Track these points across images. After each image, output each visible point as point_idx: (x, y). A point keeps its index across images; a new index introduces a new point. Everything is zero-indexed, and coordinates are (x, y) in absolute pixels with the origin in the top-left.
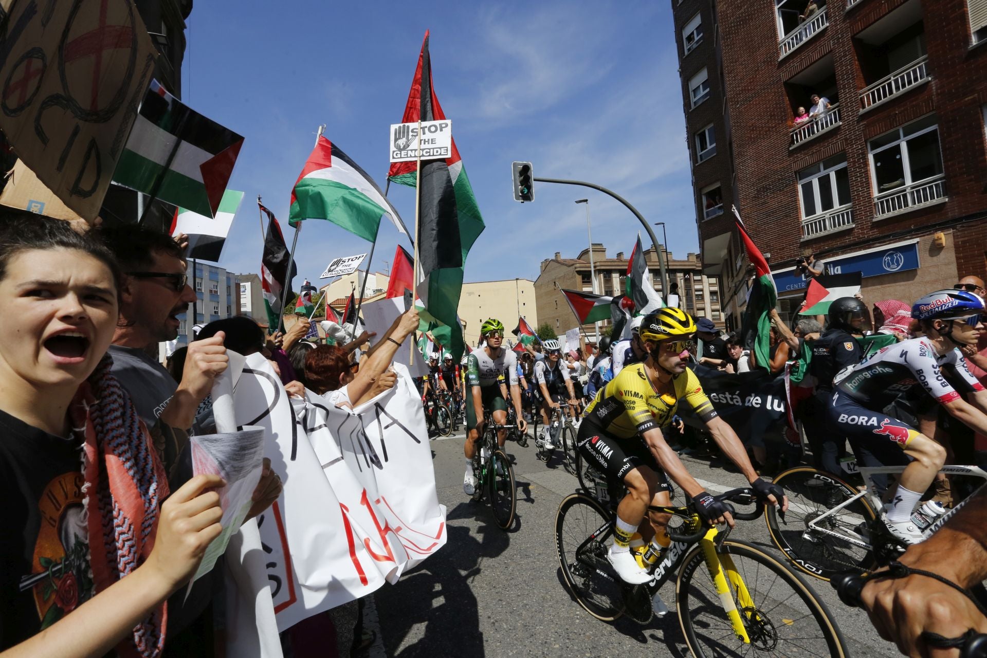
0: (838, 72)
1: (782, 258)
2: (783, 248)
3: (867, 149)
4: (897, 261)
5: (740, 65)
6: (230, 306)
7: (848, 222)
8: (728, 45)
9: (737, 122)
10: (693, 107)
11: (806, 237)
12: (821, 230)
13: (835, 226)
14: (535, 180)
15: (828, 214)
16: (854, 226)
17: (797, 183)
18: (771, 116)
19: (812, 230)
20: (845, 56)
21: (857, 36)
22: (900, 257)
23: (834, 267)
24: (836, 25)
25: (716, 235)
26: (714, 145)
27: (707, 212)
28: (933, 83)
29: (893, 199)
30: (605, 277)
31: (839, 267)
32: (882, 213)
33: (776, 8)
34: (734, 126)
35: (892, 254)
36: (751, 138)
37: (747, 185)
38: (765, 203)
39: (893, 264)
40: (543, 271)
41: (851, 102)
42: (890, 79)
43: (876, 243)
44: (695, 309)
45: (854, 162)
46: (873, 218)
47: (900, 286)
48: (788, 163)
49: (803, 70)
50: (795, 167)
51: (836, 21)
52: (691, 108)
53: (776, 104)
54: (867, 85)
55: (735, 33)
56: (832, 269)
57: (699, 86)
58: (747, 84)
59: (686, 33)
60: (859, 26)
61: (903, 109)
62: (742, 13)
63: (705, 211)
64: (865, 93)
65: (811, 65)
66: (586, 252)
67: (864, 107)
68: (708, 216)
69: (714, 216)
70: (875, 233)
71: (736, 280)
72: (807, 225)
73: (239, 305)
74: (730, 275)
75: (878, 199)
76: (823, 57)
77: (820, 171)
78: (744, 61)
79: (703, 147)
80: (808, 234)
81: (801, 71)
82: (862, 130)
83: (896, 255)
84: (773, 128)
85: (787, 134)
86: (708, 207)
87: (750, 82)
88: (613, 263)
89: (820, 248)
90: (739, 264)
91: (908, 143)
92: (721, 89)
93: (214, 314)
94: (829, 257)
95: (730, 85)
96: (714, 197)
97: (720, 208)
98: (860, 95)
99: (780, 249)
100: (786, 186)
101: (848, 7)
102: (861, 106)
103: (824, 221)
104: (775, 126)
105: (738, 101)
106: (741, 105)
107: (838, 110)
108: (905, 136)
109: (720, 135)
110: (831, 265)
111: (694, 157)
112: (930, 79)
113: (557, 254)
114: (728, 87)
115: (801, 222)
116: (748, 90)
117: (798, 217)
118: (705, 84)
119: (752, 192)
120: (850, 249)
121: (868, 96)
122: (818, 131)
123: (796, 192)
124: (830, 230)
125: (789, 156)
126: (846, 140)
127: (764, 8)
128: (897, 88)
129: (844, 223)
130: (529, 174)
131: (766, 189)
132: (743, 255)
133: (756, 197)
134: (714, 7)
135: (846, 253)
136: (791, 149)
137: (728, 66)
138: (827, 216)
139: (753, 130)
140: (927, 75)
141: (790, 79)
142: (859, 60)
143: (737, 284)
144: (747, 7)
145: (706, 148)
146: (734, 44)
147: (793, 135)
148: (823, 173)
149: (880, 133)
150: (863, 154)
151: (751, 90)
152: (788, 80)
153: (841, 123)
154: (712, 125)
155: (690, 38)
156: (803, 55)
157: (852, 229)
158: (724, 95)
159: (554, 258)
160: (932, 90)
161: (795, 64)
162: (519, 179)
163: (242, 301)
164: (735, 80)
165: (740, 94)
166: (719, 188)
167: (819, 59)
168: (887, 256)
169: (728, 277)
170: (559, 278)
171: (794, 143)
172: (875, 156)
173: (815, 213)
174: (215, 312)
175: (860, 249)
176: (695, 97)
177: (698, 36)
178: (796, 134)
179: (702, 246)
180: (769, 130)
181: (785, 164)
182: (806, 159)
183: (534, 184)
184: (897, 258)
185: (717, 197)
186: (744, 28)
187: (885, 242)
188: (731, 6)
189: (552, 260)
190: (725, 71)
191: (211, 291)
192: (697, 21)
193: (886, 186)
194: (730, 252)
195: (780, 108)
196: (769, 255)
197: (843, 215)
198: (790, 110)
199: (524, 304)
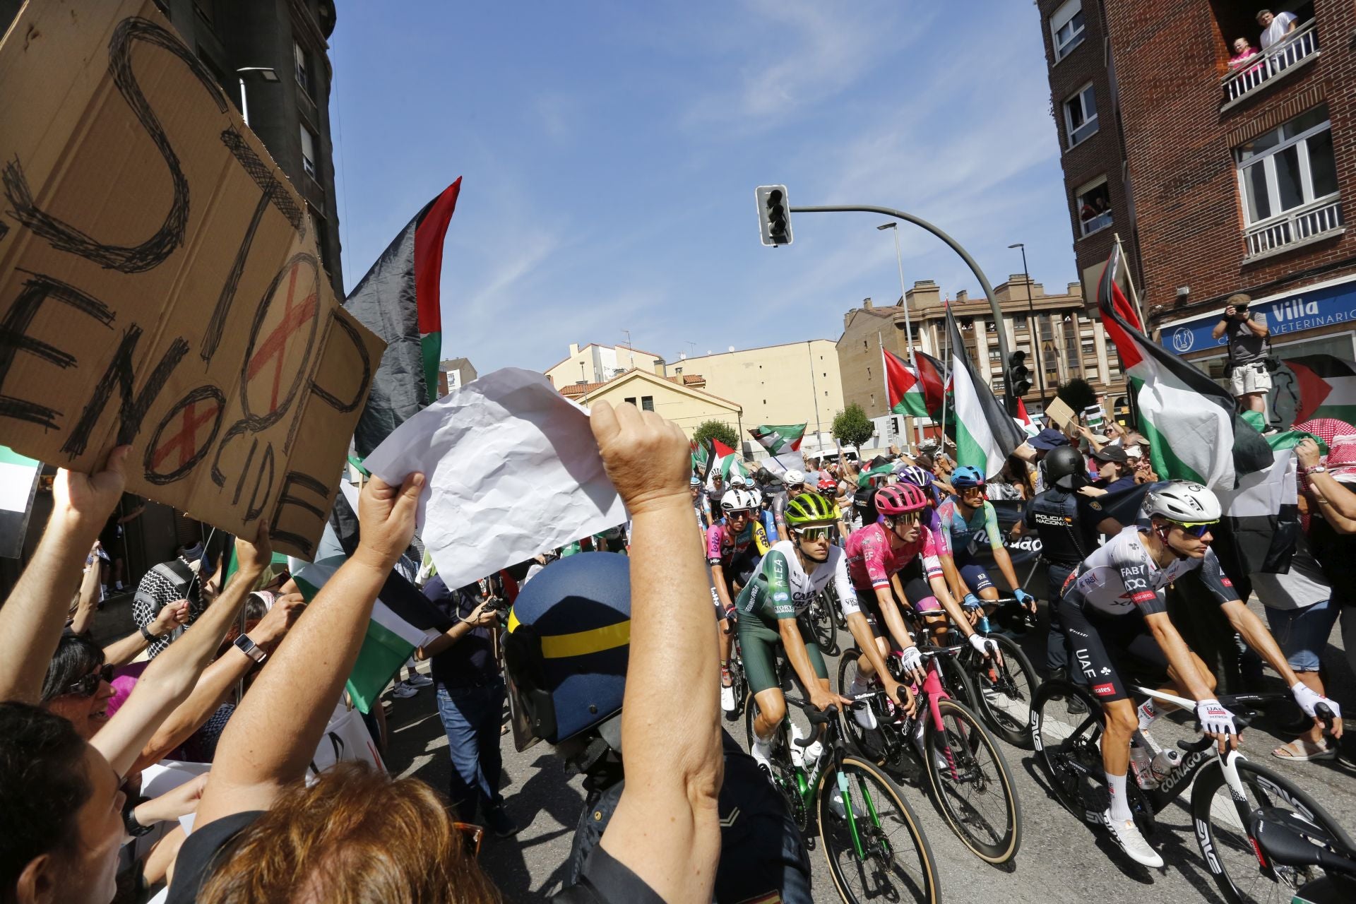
1: (1209, 293)
2: (1212, 278)
7: (1332, 225)
9: (1128, 77)
10: (1059, 58)
11: (1253, 257)
12: (1280, 243)
13: (1306, 234)
14: (791, 211)
15: (1294, 215)
16: (1343, 231)
17: (1236, 168)
18: (1187, 58)
19: (1264, 244)
26: (1095, 116)
27: (1087, 226)
30: (939, 329)
34: (1123, 84)
36: (1151, 100)
37: (1148, 178)
38: (1178, 205)
40: (848, 326)
41: (1339, 12)
44: (1082, 368)
45: (1344, 120)
48: (1219, 134)
50: (1232, 141)
52: (1054, 62)
53: (1196, 37)
56: (1301, 307)
57: (1067, 24)
58: (1144, 10)
63: (1083, 223)
69: (1097, 231)
72: (1255, 237)
77: (1277, 143)
79: (1077, 121)
80: (1257, 250)
84: (1190, 78)
85: (1215, 86)
86: (1086, 218)
87: (1150, 6)
89: (1278, 273)
92: (1101, 24)
94: (1296, 287)
95: (1116, 14)
97: (1110, 214)
99: (1206, 280)
100: (1216, 174)
103: (1286, 227)
104: (1195, 75)
105: (1128, 41)
106: (1134, 47)
107: (1313, 31)
109: (1103, 100)
110: (1300, 300)
111: (1063, 139)
113: (866, 301)
114: (1110, 24)
115: (1244, 231)
116: (1146, 20)
117: (1237, 225)
118: (1077, 20)
120: (1334, 272)
122: (1274, 72)
123: (1233, 182)
124: (1298, 241)
125: (1222, 122)
126: (1328, 82)
129: (1323, 228)
130: (782, 202)
131: (1180, 182)
132: (1143, 291)
133: (1163, 197)
135: (1327, 279)
136: (1223, 110)
138: (1292, 218)
139: (1155, 86)
145: (1082, 123)
147: (1227, 86)
148: (1284, 144)
151: (1152, 18)
153: (1318, 54)
154: (1090, 85)
157: (1340, 237)
158: (1106, 34)
159: (862, 307)
162: (768, 212)
164: (1123, 6)
165: (1131, 29)
166: (1104, 185)
170: (871, 336)
171: (1229, 100)
173: (1269, 214)
176: (1061, 43)
180: (1184, 83)
181: (1213, 137)
182: (1251, 125)
189: (860, 310)
195: (1203, 43)
196: (1186, 290)
197: (1322, 215)
198: (1221, 45)
199: (825, 375)
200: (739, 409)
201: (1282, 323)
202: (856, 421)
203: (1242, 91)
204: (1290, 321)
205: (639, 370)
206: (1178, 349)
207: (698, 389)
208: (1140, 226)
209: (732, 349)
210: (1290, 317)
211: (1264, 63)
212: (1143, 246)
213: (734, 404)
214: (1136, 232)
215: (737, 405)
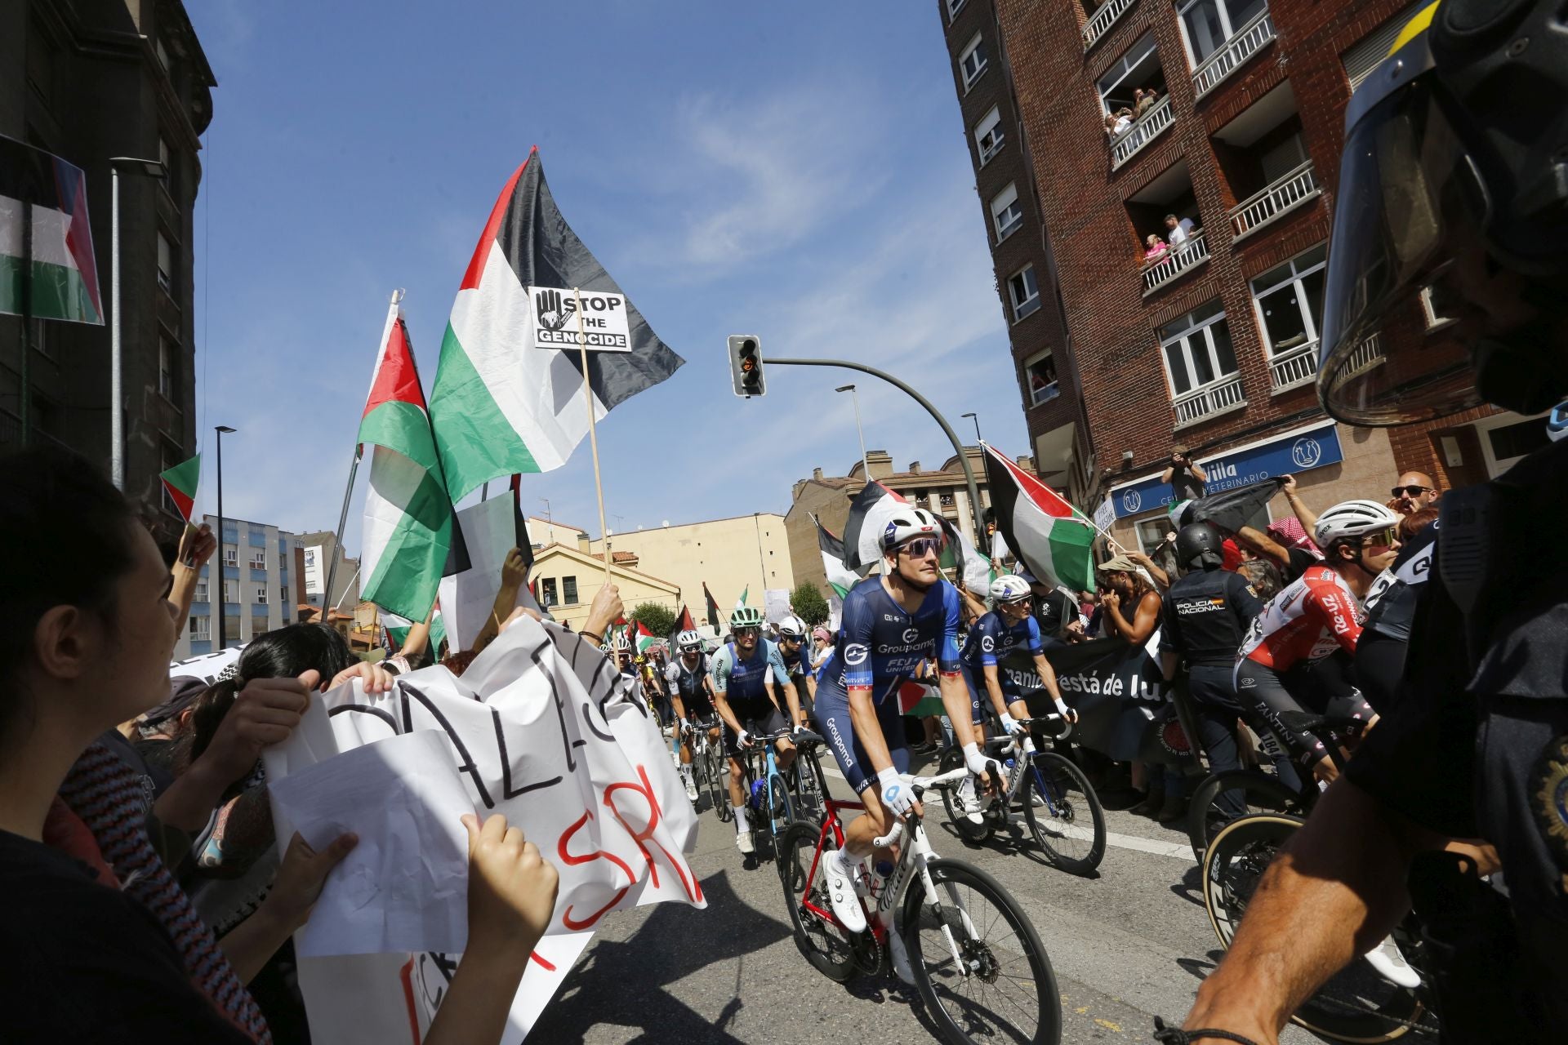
0: (1197, 186)
1: (1149, 457)
2: (1150, 443)
3: (1249, 289)
4: (1312, 452)
5: (1059, 178)
6: (286, 588)
7: (1238, 399)
8: (1039, 151)
9: (1065, 261)
10: (1000, 240)
11: (1181, 424)
12: (1201, 413)
13: (1219, 406)
15: (1208, 389)
16: (1246, 403)
17: (1160, 346)
18: (1111, 249)
19: (1189, 414)
20: (1203, 162)
21: (1218, 135)
22: (1315, 445)
23: (1226, 467)
24: (1185, 121)
25: (1053, 428)
26: (1037, 294)
27: (1036, 395)
28: (1324, 197)
29: (1294, 362)
31: (1233, 466)
32: (1283, 383)
33: (1101, 98)
34: (1061, 266)
35: (1304, 442)
37: (1089, 351)
38: (1116, 377)
39: (1307, 456)
40: (797, 499)
41: (1220, 226)
42: (1267, 193)
43: (1278, 429)
45: (1235, 311)
46: (1271, 391)
47: (1321, 488)
48: (1143, 316)
49: (1148, 183)
50: (1154, 322)
51: (1184, 115)
52: (997, 242)
53: (1117, 232)
54: (1239, 201)
55: (1048, 134)
56: (1223, 469)
57: (1006, 210)
58: (1073, 206)
59: (980, 134)
60: (1216, 122)
61: (1289, 234)
62: (1054, 106)
63: (1033, 393)
64: (1237, 212)
65: (1158, 175)
66: (859, 466)
67: (1238, 233)
68: (1038, 400)
69: (1046, 400)
70: (1277, 413)
71: (1089, 494)
72: (1181, 407)
73: (301, 583)
74: (1080, 486)
75: (1275, 363)
76: (1173, 164)
77: (1188, 327)
78: (1065, 172)
79: (1021, 297)
80: (1184, 420)
81: (1145, 185)
82: (1241, 266)
83: (1310, 444)
84: (1116, 266)
85: (1136, 275)
86: (1036, 388)
87: (1077, 203)
88: (905, 480)
89: (1202, 439)
90: (1090, 469)
91: (1304, 281)
92: (1037, 212)
93: (258, 601)
94: (1218, 451)
95: (1049, 206)
96: (1044, 371)
97: (1055, 386)
98: (1231, 216)
99: (1146, 445)
100: (1144, 350)
101: (1199, 96)
102: (1233, 231)
103: (1204, 398)
104: (1119, 264)
105: (1062, 230)
106: (1067, 235)
107: (1203, 239)
108: (1299, 271)
109: (1044, 279)
110: (1222, 464)
111: (1009, 312)
112: (1320, 192)
113: (816, 471)
114: (1046, 213)
115: (1172, 402)
116: (1076, 214)
117: (1166, 396)
118: (1015, 207)
119: (1097, 362)
120: (1246, 439)
121: (1241, 217)
122: (1179, 269)
123: (1158, 358)
124: (1214, 412)
125: (1144, 307)
126: (1220, 280)
127: (1084, 98)
128: (1279, 206)
129: (1232, 401)
130: (755, 353)
131: (1116, 356)
132: (1094, 455)
133: (1103, 369)
134: (1014, 98)
135: (1240, 445)
136: (1144, 296)
137: (1042, 181)
138: (1207, 391)
139: (1088, 271)
140: (1316, 187)
141: (1132, 196)
142: (1222, 167)
143: (1091, 500)
144: (1061, 99)
145: (1026, 299)
146: (1047, 149)
147: (1145, 277)
148: (1194, 329)
149: (1265, 269)
150: (1245, 299)
151: (1079, 213)
152: (1129, 198)
153: (1209, 257)
154: (1030, 265)
155: (986, 142)
156: (1145, 162)
157: (1244, 409)
158: (1043, 222)
159: (811, 477)
160: (1324, 207)
161: (1137, 176)
163: (308, 577)
164: (1055, 200)
165: (1064, 220)
166: (1050, 357)
167: (1168, 168)
168: (1297, 446)
169: (1078, 491)
170: (823, 509)
171: (1148, 288)
172: (1262, 301)
173: (1189, 388)
174: (261, 599)
175: (1259, 438)
176: (1002, 226)
177: (997, 138)
178: (1150, 274)
179: (1034, 445)
180: (1111, 270)
181: (1139, 318)
182: (1167, 311)
183: (763, 368)
184: (1312, 450)
185: (1048, 371)
186: (1059, 126)
187: (1291, 425)
188: (1039, 96)
189: (810, 481)
190: (1040, 188)
191: (252, 565)
192: (994, 118)
193: (1283, 344)
194: (1076, 452)
195: (1123, 238)
196: (1130, 455)
197: (1229, 389)
198: (1137, 241)
199: (771, 553)
200: (678, 591)
201: (1209, 484)
202: (810, 601)
203: (1157, 282)
204: (1216, 482)
205: (560, 545)
206: (1128, 510)
207: (630, 568)
208: (1086, 394)
209: (666, 524)
210: (1216, 479)
211: (1171, 259)
212: (1090, 413)
213: (672, 585)
214: (1082, 401)
215: (676, 587)
